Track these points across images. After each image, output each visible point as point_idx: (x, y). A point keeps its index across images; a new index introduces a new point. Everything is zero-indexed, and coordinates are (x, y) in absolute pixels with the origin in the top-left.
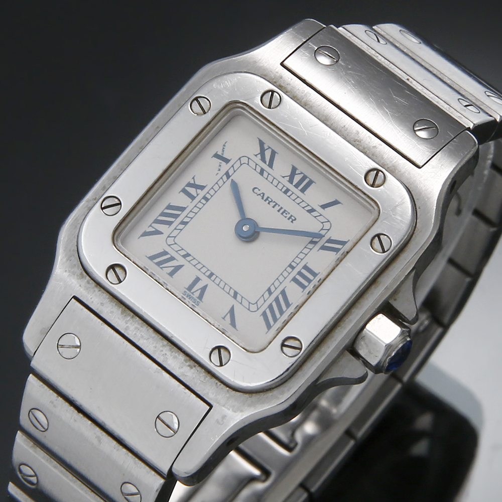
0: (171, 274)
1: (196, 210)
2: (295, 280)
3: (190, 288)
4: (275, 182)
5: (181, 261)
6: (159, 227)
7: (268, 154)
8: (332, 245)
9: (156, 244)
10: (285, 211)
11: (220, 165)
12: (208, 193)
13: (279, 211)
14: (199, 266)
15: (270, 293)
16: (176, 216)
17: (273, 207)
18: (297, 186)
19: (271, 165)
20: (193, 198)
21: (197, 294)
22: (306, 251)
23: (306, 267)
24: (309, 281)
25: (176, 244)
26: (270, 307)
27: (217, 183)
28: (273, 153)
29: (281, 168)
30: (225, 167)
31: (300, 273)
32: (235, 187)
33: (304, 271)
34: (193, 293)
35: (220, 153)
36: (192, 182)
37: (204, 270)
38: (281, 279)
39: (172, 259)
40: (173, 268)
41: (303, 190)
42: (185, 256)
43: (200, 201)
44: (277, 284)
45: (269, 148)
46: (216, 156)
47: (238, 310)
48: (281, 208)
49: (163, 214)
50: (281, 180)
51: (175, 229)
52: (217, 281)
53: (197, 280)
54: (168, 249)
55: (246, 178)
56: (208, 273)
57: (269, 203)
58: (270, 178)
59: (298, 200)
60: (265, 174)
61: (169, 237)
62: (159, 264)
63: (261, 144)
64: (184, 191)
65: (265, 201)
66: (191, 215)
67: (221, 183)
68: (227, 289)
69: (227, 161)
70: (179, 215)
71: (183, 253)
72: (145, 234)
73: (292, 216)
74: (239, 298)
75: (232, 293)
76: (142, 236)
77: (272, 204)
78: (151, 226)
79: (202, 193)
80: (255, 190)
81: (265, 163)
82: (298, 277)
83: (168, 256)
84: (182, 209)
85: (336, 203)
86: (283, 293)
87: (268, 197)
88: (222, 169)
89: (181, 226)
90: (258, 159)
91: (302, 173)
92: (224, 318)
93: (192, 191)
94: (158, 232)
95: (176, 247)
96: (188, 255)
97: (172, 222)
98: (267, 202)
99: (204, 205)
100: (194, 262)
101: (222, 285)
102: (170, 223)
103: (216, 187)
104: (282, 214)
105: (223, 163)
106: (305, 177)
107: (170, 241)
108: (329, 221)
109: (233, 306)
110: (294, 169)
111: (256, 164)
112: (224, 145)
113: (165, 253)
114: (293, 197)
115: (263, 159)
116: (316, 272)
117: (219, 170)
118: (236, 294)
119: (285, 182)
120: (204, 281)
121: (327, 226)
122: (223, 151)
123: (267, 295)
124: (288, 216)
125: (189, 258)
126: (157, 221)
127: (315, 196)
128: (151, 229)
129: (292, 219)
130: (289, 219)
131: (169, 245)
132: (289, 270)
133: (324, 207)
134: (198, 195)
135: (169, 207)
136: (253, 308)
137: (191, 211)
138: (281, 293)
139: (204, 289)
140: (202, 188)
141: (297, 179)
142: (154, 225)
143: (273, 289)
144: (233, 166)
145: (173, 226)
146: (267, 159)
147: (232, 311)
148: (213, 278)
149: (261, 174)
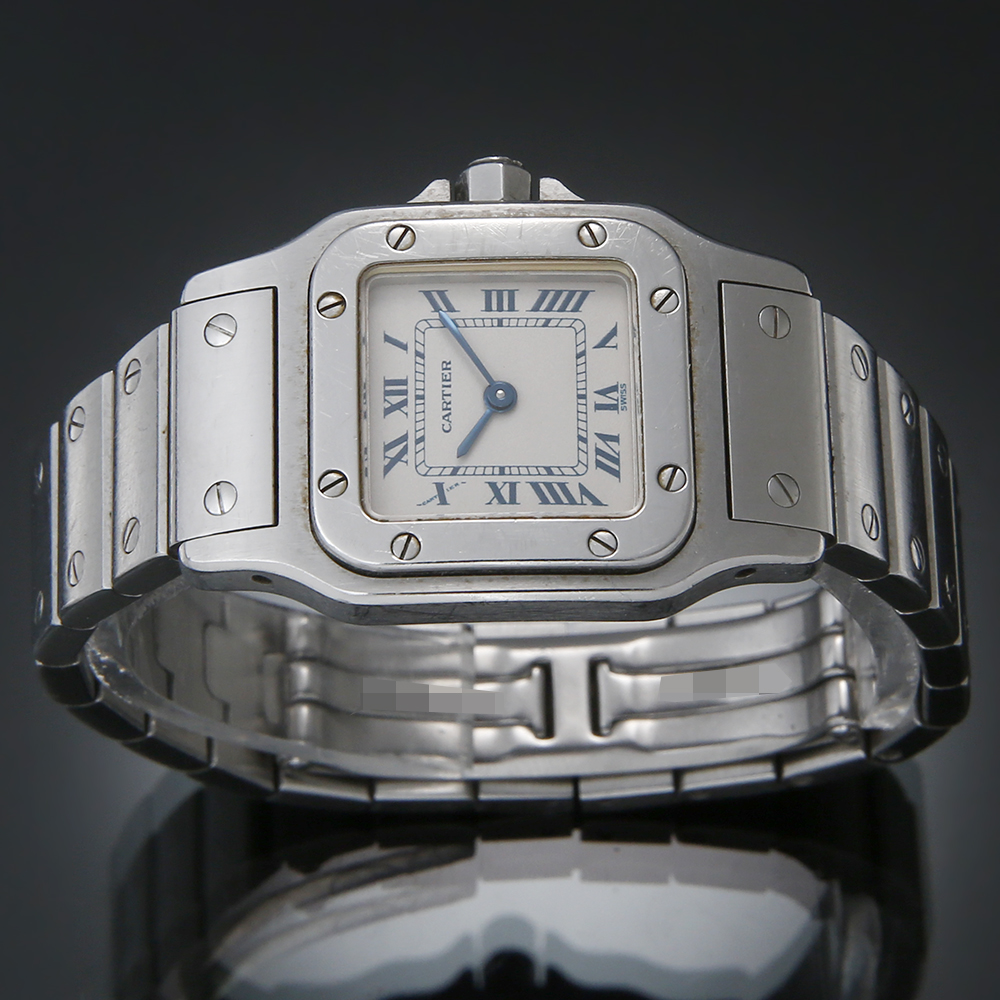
0: (616, 439)
1: (524, 471)
2: (512, 308)
3: (614, 407)
4: (420, 417)
5: (593, 441)
6: (576, 493)
7: (393, 453)
8: (440, 302)
9: (597, 481)
11: (451, 488)
12: (493, 474)
13: (449, 386)
14: (582, 417)
15: (548, 320)
16: (549, 485)
17: (449, 395)
18: (405, 392)
19: (405, 438)
20: (513, 486)
21: (613, 395)
22: (470, 323)
23: (488, 308)
24: (500, 293)
25: (579, 461)
26: (562, 309)
27: (474, 474)
28: (388, 447)
29: (397, 425)
30: (448, 482)
31: (500, 309)
32: (465, 450)
33: (494, 307)
34: (617, 400)
35: (437, 501)
36: (496, 500)
37: (582, 408)
38: (522, 323)
39: (599, 452)
40: (609, 443)
41: (404, 382)
42: (585, 440)
43: (511, 474)
44: (532, 323)
45: (385, 457)
46: (443, 501)
47: (596, 336)
48: (444, 386)
50: (411, 414)
51: (563, 475)
52: (582, 385)
53: (598, 407)
54: (592, 464)
55: (441, 449)
56: (583, 401)
57: (450, 403)
58: (420, 426)
59: (420, 377)
60: (420, 435)
61: (578, 475)
62: (617, 461)
63: (387, 469)
64: (513, 501)
65: (450, 409)
66: (533, 471)
67: (470, 471)
68: (581, 369)
69: (439, 486)
70: (545, 484)
71: (582, 445)
72: (597, 502)
73: (444, 369)
74: (581, 349)
75: (582, 360)
76: (602, 505)
77: (447, 399)
78: (582, 504)
79: (499, 480)
80: (447, 429)
81: (407, 445)
82: (506, 307)
83: (600, 458)
84: (535, 486)
85: (387, 339)
86: (536, 309)
87: (443, 409)
88: (453, 484)
89: (555, 471)
90: (410, 456)
91: (385, 400)
92: (616, 347)
93: (505, 493)
94: (583, 491)
95: (583, 458)
96: (580, 438)
97: (559, 484)
98: (449, 406)
99: (510, 467)
100: (582, 425)
101: (582, 377)
102: (562, 486)
103: (480, 471)
104: (449, 380)
105: (445, 487)
106: (387, 393)
107: (581, 469)
108: (416, 328)
109: (594, 348)
110: (387, 411)
111: (416, 453)
112: (424, 504)
113: (599, 464)
114: (420, 385)
115: (405, 451)
116: (483, 294)
117: (457, 485)
118: (578, 356)
119: (410, 408)
120: (593, 399)
121: (423, 326)
122: (432, 499)
123: (553, 323)
124: (446, 372)
125: (583, 434)
126: (572, 501)
127: (394, 364)
128: (586, 500)
129: (446, 366)
130: (450, 369)
131: (587, 466)
132: (505, 322)
133: (405, 347)
134: (505, 483)
135: (545, 501)
136: (578, 326)
137: (530, 475)
138: (538, 311)
139: (603, 392)
140: (493, 485)
141: (396, 399)
142: (579, 501)
143: (541, 322)
144: (440, 475)
145: (562, 479)
146: (401, 446)
147: (602, 344)
148: (583, 392)
149: (422, 439)
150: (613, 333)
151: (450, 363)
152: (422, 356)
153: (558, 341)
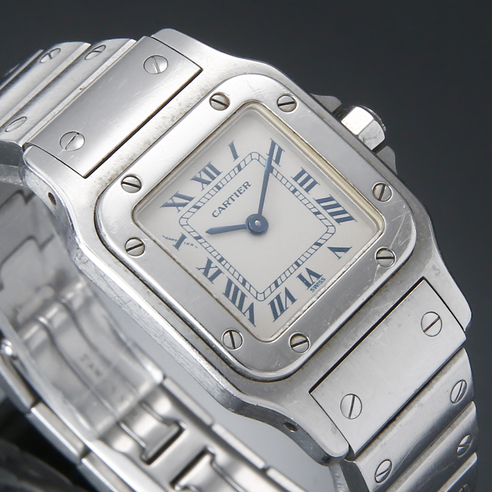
0: (293, 300)
1: (232, 270)
2: (307, 190)
3: (308, 285)
4: (208, 196)
6: (246, 305)
7: (178, 200)
8: (275, 155)
9: (263, 310)
10: (238, 191)
11: (188, 244)
12: (215, 257)
13: (238, 196)
14: (288, 274)
15: (319, 213)
16: (237, 289)
17: (234, 200)
18: (213, 178)
19: (191, 199)
20: (219, 272)
21: (314, 279)
22: (279, 177)
23: (296, 179)
24: (309, 177)
26: (332, 214)
27: (206, 248)
28: (178, 195)
29: (193, 189)
30: (189, 239)
31: (301, 185)
32: (213, 232)
33: (300, 181)
34: (313, 283)
35: (175, 243)
36: (203, 271)
37: (292, 270)
38: (305, 201)
39: (278, 297)
40: (287, 298)
41: (218, 173)
42: (277, 286)
43: (224, 266)
44: (310, 206)
45: (171, 198)
46: (177, 246)
47: (335, 243)
48: (235, 193)
49: (234, 301)
50: (205, 191)
51: (249, 291)
52: (303, 259)
53: (301, 277)
54: (269, 300)
55: (202, 221)
56: (296, 267)
57: (230, 204)
58: (204, 200)
59: (228, 178)
60: (199, 204)
61: (256, 298)
62: (282, 310)
63: (167, 205)
64: (212, 279)
65: (227, 207)
66: (236, 275)
67: (206, 245)
68: (311, 251)
69: (183, 238)
70: (236, 286)
71: (273, 287)
72: (252, 319)
73: (243, 185)
74: (321, 241)
75: (316, 247)
76: (253, 323)
77: (231, 201)
78: (244, 314)
79: (215, 263)
80: (215, 215)
81: (187, 203)
82: (305, 186)
83: (276, 301)
84: (230, 283)
85: (232, 146)
86: (319, 201)
87: (223, 204)
88: (191, 242)
89: (247, 285)
90: (183, 210)
91: (200, 172)
92: (340, 258)
93: (212, 272)
94: (251, 308)
95: (268, 293)
96: (276, 283)
97: (242, 294)
98: (227, 205)
99: (227, 262)
100: (283, 278)
101: (307, 255)
102: (243, 296)
103: (210, 249)
104: (241, 193)
105: (185, 240)
106: (204, 170)
107: (261, 297)
108: (251, 154)
109: (329, 248)
110: (195, 179)
111: (188, 211)
112: (167, 238)
113: (272, 303)
114: (224, 182)
115: (184, 205)
116: (300, 170)
117: (192, 245)
118: (317, 244)
119: (207, 188)
120: (302, 270)
121: (255, 156)
122: (173, 240)
123: (320, 216)
124: (243, 188)
125: (279, 282)
126: (240, 307)
127: (223, 161)
128: (248, 313)
129: (247, 185)
130: (247, 188)
131: (265, 299)
132: (297, 193)
133: (236, 157)
134: (216, 267)
135: (227, 294)
136: (331, 230)
137: (233, 275)
138: (319, 203)
139: (310, 273)
140: (209, 262)
141: (205, 177)
142: (244, 311)
143: (315, 210)
144: (189, 232)
145: (246, 293)
146: (184, 201)
147: (334, 250)
148: (300, 263)
149: (198, 208)
150: (345, 250)
151: (250, 186)
152: (240, 169)
153: (315, 228)
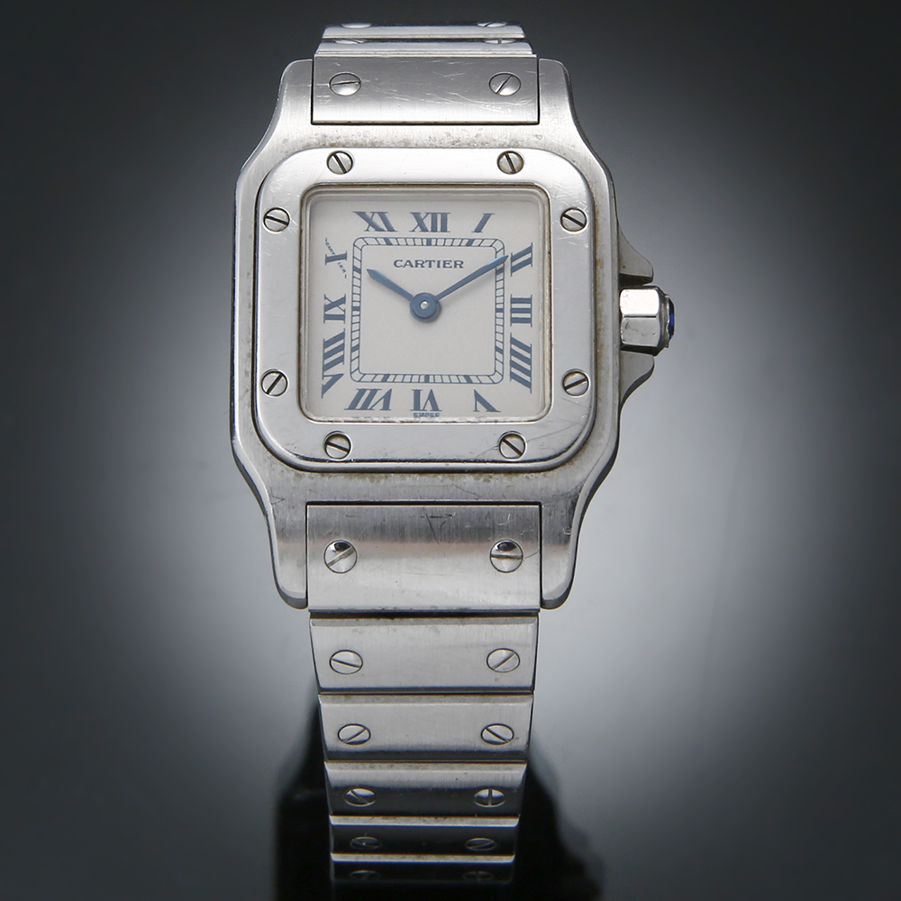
0: (386, 407)
1: (356, 327)
2: (514, 320)
3: (417, 406)
4: (410, 242)
5: (385, 387)
6: (334, 371)
7: (378, 220)
8: (521, 260)
9: (345, 390)
10: (444, 262)
11: (341, 266)
12: (353, 301)
13: (439, 266)
14: (407, 379)
15: (501, 351)
16: (342, 348)
17: (430, 266)
18: (434, 229)
19: (391, 229)
20: (342, 317)
21: (429, 407)
22: (500, 285)
23: (513, 301)
24: (529, 311)
25: (364, 375)
26: (513, 364)
27: (353, 285)
28: (382, 215)
29: (404, 224)
30: (347, 264)
31: (513, 311)
32: (374, 275)
33: (515, 306)
34: (423, 410)
35: (330, 255)
36: (328, 303)
37: (415, 379)
38: (500, 329)
39: (374, 392)
40: (382, 400)
41: (444, 229)
42: (384, 380)
43: (352, 316)
44: (499, 337)
45: (373, 213)
46: (329, 260)
47: (487, 393)
48: (439, 262)
49: (326, 356)
50: (413, 235)
51: (351, 361)
52: (438, 379)
53: (417, 393)
54: (362, 386)
55: (379, 258)
56: (422, 379)
57: (422, 266)
58: (402, 242)
59: (449, 242)
60: (393, 241)
61: (351, 373)
62: (364, 407)
63: (362, 215)
64: (327, 317)
65: (416, 266)
66: (355, 335)
67: (357, 282)
68: (454, 379)
69: (344, 257)
70: (343, 345)
71: (380, 378)
72: (325, 388)
73: (455, 262)
74: (474, 379)
75: (463, 380)
76: (323, 393)
77: (426, 265)
78: (324, 376)
79: (347, 306)
80: (397, 264)
81: (383, 230)
82: (515, 315)
83: (368, 393)
84: (342, 336)
85: (486, 217)
86: (513, 341)
87: (416, 261)
88: (345, 268)
89: (355, 354)
90: (372, 232)
91: (428, 214)
92: (476, 410)
93: (335, 311)
94: (337, 377)
95: (367, 378)
96: (386, 376)
97: (342, 357)
98: (419, 266)
99: (359, 315)
100: (399, 378)
101: (446, 379)
102: (341, 359)
103: (356, 290)
104: (444, 267)
105: (342, 262)
106: (434, 216)
107: (357, 376)
108: (496, 240)
109: (475, 391)
110: (416, 215)
111: (376, 238)
112: (327, 244)
113: (362, 392)
114: (441, 242)
115: (378, 229)
116: (528, 297)
117: (344, 271)
118: (467, 377)
119: (419, 234)
120: (425, 390)
121: (498, 246)
122: (331, 250)
123: (499, 356)
124: (453, 264)
125: (391, 379)
126: (326, 367)
127: (462, 223)
128: (327, 379)
129: (459, 264)
130: (455, 267)
131: (359, 381)
132: (500, 315)
133: (478, 230)
134: (344, 311)
135: (327, 344)
136: (497, 378)
137: (352, 332)
138: (511, 343)
139: (431, 397)
140: (343, 301)
141: (428, 223)
142: (326, 373)
143: (500, 345)
144: (354, 257)
145: (347, 359)
146: (382, 226)
147: (478, 397)
148: (431, 379)
149: (389, 243)
150: (490, 409)
151: (461, 267)
152: (469, 245)
153: (481, 360)
